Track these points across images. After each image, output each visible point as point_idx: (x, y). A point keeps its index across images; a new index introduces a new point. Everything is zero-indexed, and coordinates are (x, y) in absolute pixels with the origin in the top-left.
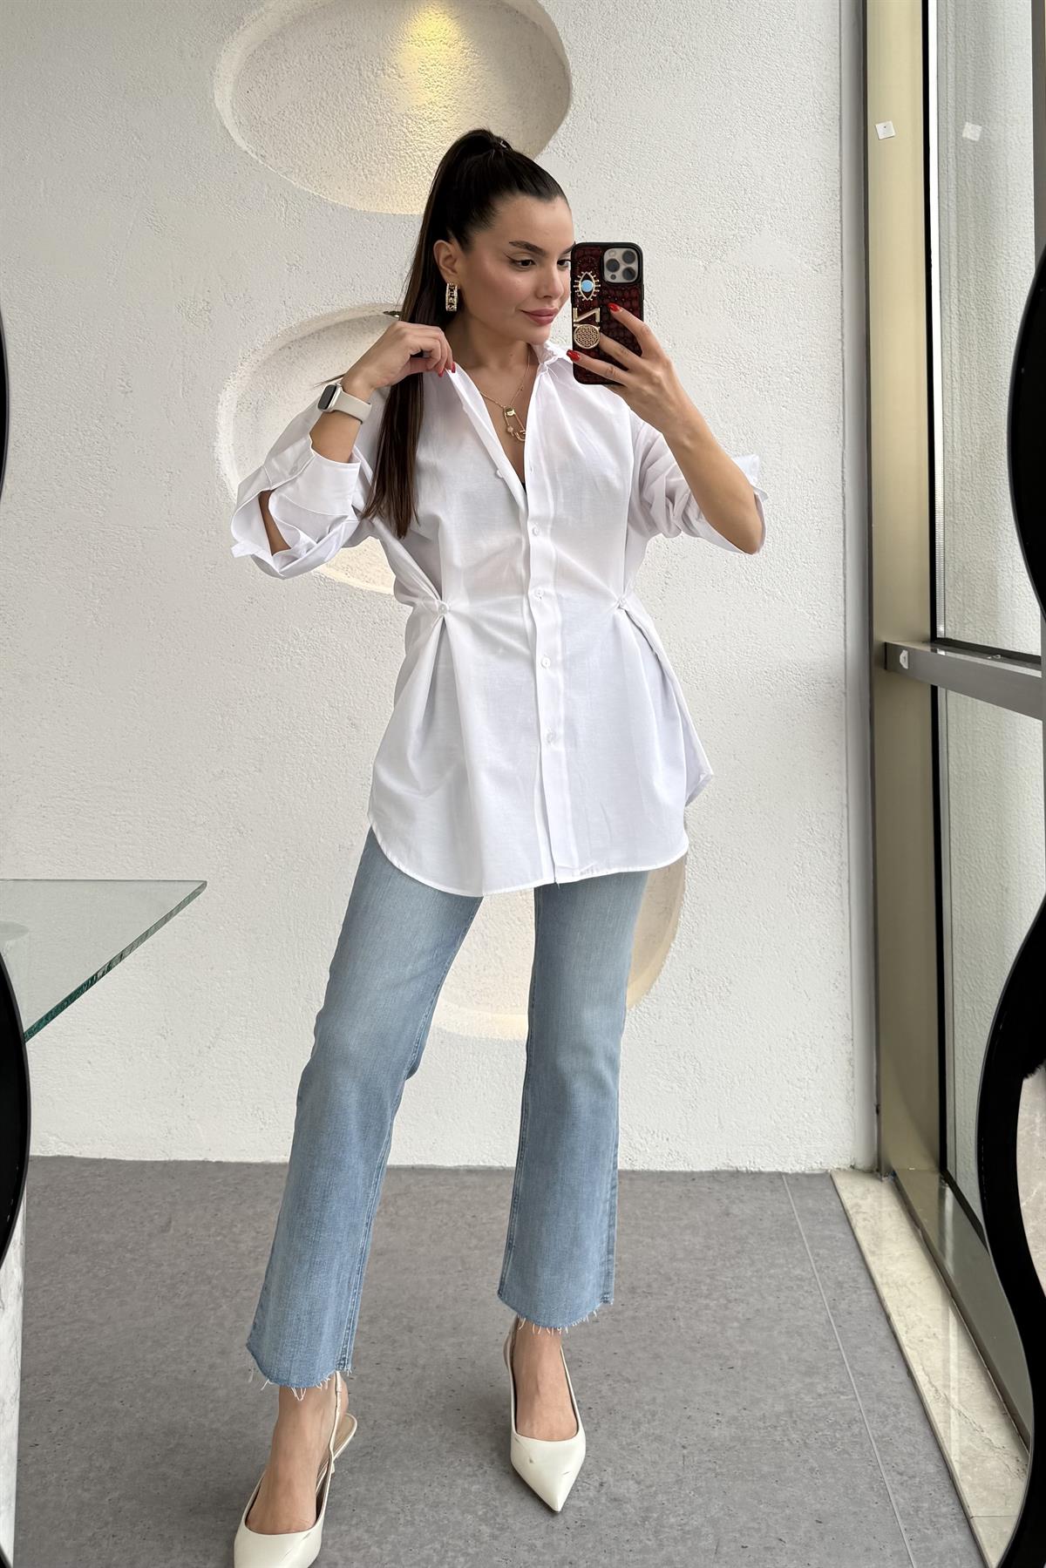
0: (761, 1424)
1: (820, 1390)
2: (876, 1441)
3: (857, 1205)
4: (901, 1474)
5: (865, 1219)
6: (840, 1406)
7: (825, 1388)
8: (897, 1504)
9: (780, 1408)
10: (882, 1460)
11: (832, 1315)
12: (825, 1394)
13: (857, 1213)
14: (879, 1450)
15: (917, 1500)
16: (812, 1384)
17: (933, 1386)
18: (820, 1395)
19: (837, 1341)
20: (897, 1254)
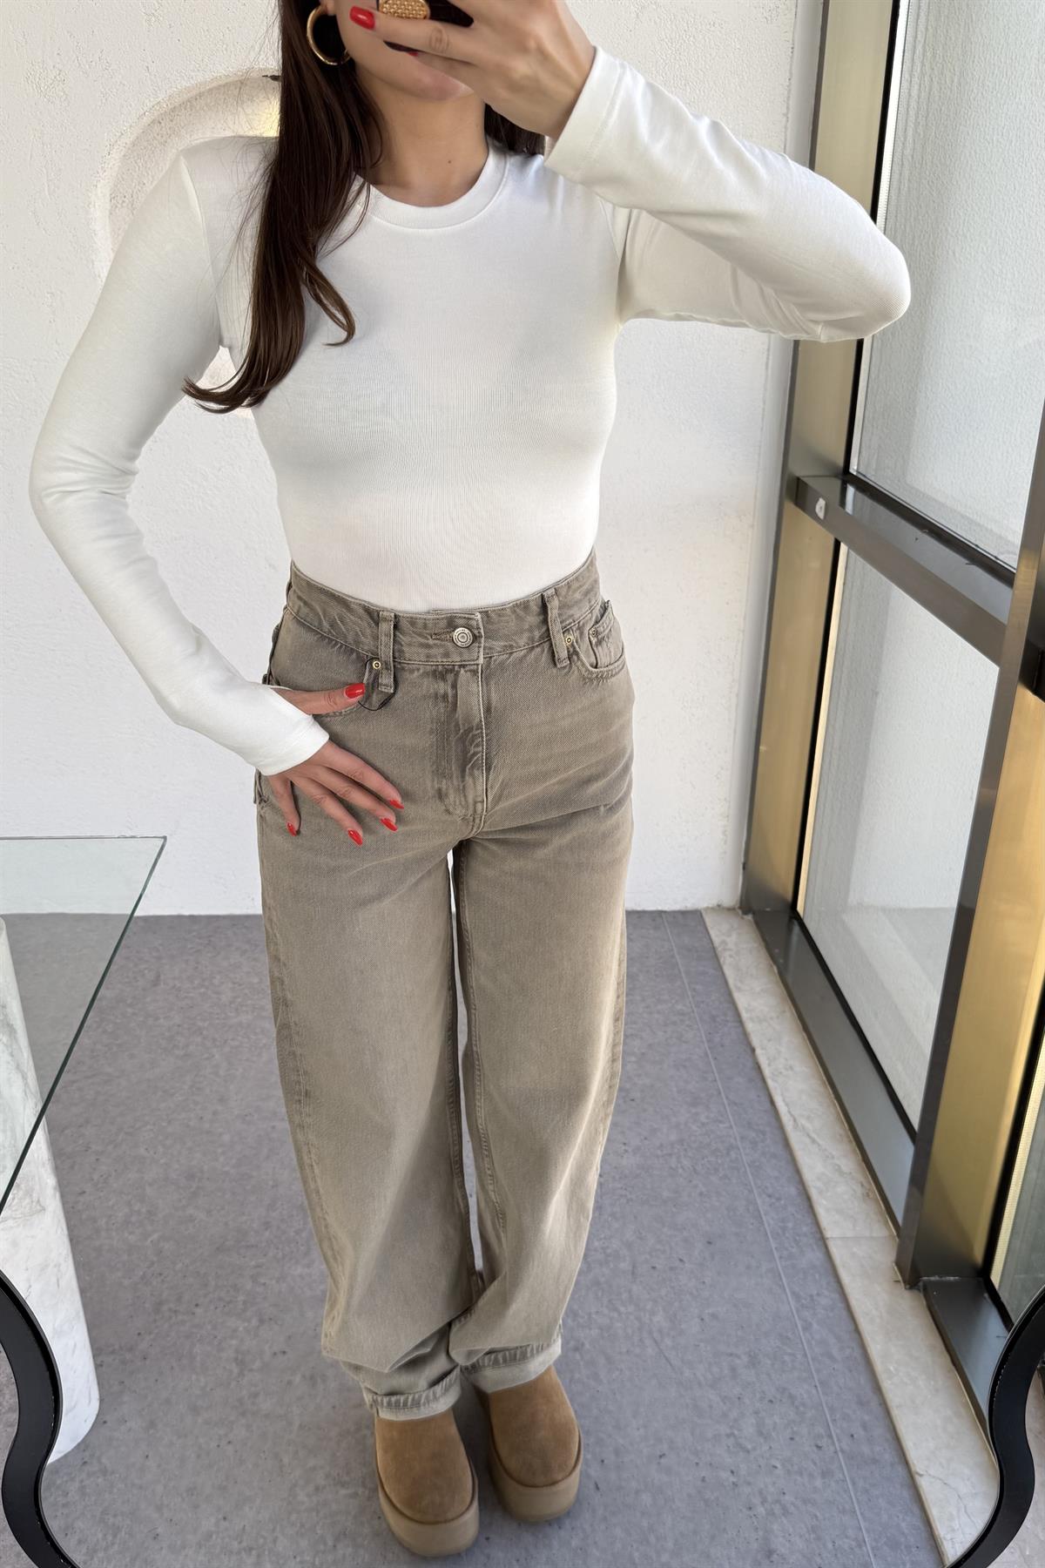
0: (659, 1152)
1: (703, 1118)
2: (749, 1166)
3: (724, 942)
4: (770, 1196)
5: (731, 956)
6: (718, 1133)
7: (707, 1117)
8: (769, 1225)
9: (673, 1137)
10: (755, 1184)
11: (710, 1048)
12: (708, 1123)
13: (725, 950)
14: (752, 1174)
15: (783, 1221)
16: (697, 1114)
17: (792, 1115)
18: (703, 1124)
19: (713, 1072)
20: (758, 989)
